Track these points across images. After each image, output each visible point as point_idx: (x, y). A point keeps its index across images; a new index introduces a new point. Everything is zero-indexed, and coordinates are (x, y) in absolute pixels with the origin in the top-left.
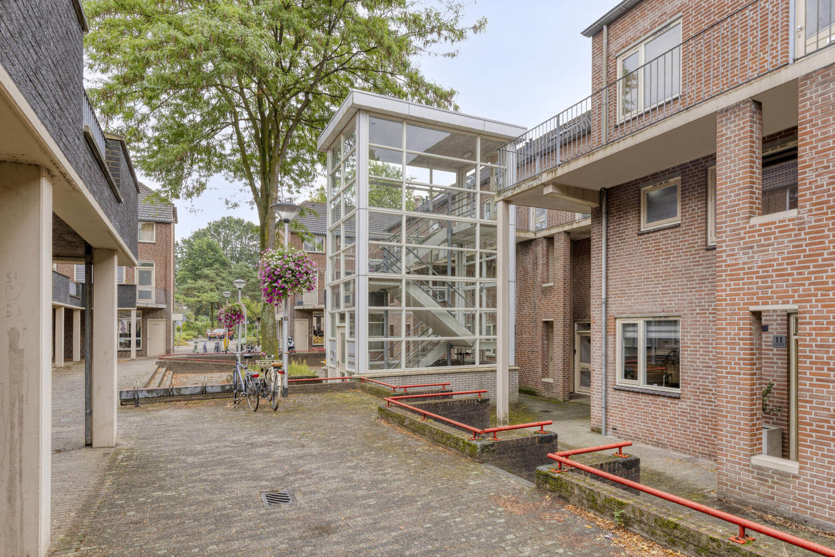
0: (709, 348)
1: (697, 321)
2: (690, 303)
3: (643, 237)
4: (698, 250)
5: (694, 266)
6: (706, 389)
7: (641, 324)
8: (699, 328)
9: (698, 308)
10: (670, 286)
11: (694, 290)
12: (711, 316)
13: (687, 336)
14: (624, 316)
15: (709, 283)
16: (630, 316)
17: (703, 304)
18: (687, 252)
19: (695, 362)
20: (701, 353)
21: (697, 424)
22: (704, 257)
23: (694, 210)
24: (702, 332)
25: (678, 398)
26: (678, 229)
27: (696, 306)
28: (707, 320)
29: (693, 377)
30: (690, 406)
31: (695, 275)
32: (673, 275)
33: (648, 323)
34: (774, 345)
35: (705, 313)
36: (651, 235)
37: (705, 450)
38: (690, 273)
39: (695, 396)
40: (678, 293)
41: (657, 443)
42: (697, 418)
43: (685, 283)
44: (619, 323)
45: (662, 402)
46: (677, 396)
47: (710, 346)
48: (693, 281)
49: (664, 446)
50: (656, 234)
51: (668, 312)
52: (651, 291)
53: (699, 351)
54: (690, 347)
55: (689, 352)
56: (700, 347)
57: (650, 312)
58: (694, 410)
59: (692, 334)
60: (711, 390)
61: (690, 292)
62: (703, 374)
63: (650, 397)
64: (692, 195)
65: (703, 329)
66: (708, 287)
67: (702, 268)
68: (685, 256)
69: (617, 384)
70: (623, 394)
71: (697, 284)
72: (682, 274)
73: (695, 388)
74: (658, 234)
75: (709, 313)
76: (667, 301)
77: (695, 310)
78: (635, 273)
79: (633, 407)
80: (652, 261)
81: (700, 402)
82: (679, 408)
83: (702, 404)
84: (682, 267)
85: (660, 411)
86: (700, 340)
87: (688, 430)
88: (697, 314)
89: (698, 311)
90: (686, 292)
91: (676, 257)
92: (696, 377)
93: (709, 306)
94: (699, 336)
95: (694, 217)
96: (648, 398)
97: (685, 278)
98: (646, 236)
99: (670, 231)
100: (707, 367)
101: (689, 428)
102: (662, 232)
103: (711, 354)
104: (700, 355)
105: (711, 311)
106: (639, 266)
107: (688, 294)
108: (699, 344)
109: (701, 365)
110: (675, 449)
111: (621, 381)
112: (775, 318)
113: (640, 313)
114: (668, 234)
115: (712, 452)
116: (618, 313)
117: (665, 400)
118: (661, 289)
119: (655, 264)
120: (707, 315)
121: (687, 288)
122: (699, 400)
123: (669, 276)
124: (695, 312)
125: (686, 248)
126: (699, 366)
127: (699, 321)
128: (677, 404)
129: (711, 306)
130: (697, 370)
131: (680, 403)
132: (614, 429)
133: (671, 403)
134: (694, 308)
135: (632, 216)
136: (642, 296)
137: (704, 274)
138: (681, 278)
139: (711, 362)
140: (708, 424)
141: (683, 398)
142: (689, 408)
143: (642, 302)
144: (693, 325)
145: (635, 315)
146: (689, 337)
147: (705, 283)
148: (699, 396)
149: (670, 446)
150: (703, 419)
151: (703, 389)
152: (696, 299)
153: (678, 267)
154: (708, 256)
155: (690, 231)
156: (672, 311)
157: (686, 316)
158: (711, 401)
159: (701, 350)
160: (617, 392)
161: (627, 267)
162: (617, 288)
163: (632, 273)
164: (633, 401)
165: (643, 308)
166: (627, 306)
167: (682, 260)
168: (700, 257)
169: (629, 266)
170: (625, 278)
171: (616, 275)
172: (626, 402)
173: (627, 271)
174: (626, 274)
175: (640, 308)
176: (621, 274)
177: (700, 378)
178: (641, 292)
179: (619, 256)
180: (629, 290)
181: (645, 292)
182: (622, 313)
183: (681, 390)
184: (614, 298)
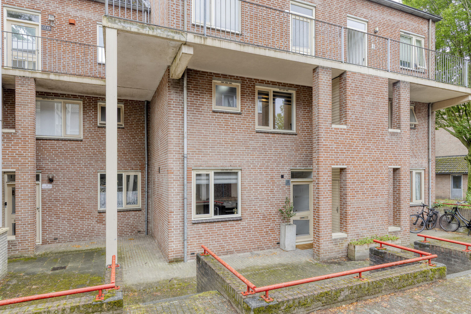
0: (257, 188)
1: (251, 173)
2: (247, 162)
3: (216, 114)
4: (252, 131)
5: (249, 140)
6: (256, 211)
7: (212, 174)
8: (253, 177)
9: (252, 165)
10: (235, 150)
11: (249, 154)
12: (259, 170)
13: (246, 181)
14: (201, 168)
15: (257, 151)
16: (205, 168)
17: (255, 163)
18: (246, 131)
19: (250, 197)
20: (254, 191)
21: (251, 232)
22: (255, 136)
23: (249, 107)
24: (254, 179)
25: (240, 220)
26: (240, 116)
27: (251, 164)
28: (257, 172)
29: (249, 205)
30: (248, 223)
31: (250, 146)
32: (237, 144)
33: (215, 173)
34: (286, 185)
35: (256, 168)
36: (222, 114)
37: (255, 246)
38: (247, 144)
39: (250, 216)
40: (240, 155)
41: (227, 252)
42: (252, 229)
43: (244, 149)
44: (194, 173)
45: (230, 224)
47: (258, 187)
48: (249, 149)
49: (231, 253)
50: (226, 115)
51: (234, 166)
52: (222, 152)
53: (253, 190)
54: (247, 188)
55: (247, 191)
56: (253, 188)
57: (221, 166)
58: (250, 225)
59: (249, 180)
60: (258, 211)
61: (247, 155)
62: (255, 203)
63: (222, 223)
64: (248, 98)
65: (255, 177)
66: (257, 153)
67: (254, 142)
68: (244, 133)
69: (193, 219)
70: (200, 225)
71: (251, 151)
72: (243, 144)
73: (250, 212)
74: (227, 115)
75: (258, 168)
76: (233, 159)
77: (250, 166)
78: (210, 138)
79: (209, 233)
80: (223, 132)
81: (253, 219)
82: (241, 226)
83: (254, 220)
84: (242, 140)
85: (229, 230)
86: (253, 183)
87: (246, 238)
88: (251, 168)
89: (252, 167)
90: (245, 155)
91: (239, 133)
92: (251, 205)
93: (257, 164)
94: (253, 181)
95: (249, 111)
96: (220, 224)
97: (244, 146)
98: (218, 114)
99: (235, 116)
100: (257, 199)
101: (247, 236)
102: (230, 115)
103: (259, 191)
104: (253, 192)
105: (258, 167)
106: (213, 134)
107: (246, 156)
108: (253, 186)
109: (254, 198)
110: (239, 251)
111: (196, 217)
112: (286, 171)
113: (214, 166)
114: (234, 117)
115: (259, 246)
116: (196, 166)
117: (232, 223)
118: (229, 151)
119: (224, 134)
120: (257, 169)
121: (246, 153)
122: (252, 218)
123: (235, 144)
124: (250, 167)
125: (245, 129)
126: (252, 199)
127: (253, 173)
129: (259, 164)
130: (251, 201)
131: (241, 223)
132: (191, 254)
133: (236, 224)
134: (250, 165)
135: (206, 97)
136: (215, 155)
137: (255, 146)
138: (242, 146)
139: (258, 195)
140: (257, 231)
141: (244, 219)
142: (247, 224)
143: (215, 159)
144: (249, 175)
145: (210, 168)
146: (247, 182)
147: (255, 151)
148: (252, 216)
149: (236, 251)
150: (255, 229)
151: (255, 212)
152: (251, 160)
153: (240, 139)
154: (257, 136)
155: (247, 119)
156: (236, 166)
157: (245, 170)
158: (259, 218)
159: (253, 189)
160: (195, 225)
161: (203, 133)
162: (194, 147)
163: (207, 138)
164: (208, 229)
165: (216, 163)
166: (203, 162)
167: (242, 135)
168: (253, 136)
169: (205, 132)
170: (202, 140)
171: (194, 137)
172: (203, 231)
173: (204, 135)
174: (202, 138)
175: (214, 163)
176: (198, 138)
177: (253, 205)
178: (215, 152)
179: (196, 123)
180: (205, 150)
181: (217, 152)
182: (199, 166)
183: (242, 215)
184: (192, 154)
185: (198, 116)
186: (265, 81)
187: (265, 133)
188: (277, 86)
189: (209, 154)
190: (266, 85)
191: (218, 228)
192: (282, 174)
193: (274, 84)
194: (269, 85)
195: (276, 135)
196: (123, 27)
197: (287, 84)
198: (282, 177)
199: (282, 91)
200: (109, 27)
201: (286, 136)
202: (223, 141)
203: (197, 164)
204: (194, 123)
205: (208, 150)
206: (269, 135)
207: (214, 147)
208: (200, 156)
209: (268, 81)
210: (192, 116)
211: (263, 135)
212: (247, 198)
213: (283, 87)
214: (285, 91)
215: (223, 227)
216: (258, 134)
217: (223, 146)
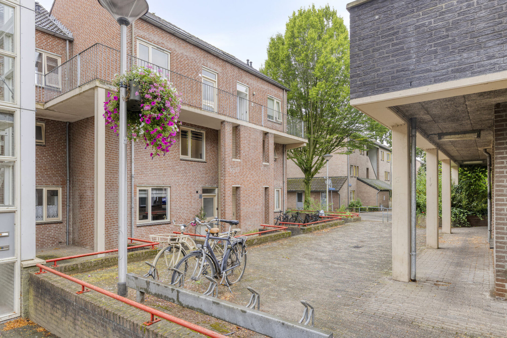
1: (177, 189)
2: (174, 181)
4: (177, 159)
5: (176, 165)
7: (150, 189)
8: (178, 192)
10: (166, 173)
11: (176, 176)
12: (182, 187)
14: (143, 185)
15: (181, 173)
16: (146, 185)
17: (179, 182)
18: (173, 159)
19: (176, 206)
25: (170, 223)
29: (175, 213)
31: (176, 169)
33: (153, 189)
34: (199, 198)
35: (180, 186)
38: (174, 168)
40: (170, 176)
43: (173, 172)
44: (138, 189)
46: (169, 223)
47: (182, 199)
48: (175, 172)
52: (158, 174)
54: (174, 200)
55: (174, 202)
57: (157, 184)
58: (176, 227)
59: (175, 194)
62: (179, 211)
63: (157, 226)
67: (179, 167)
69: (137, 223)
70: (142, 228)
71: (177, 173)
72: (171, 168)
73: (176, 217)
76: (165, 179)
77: (176, 184)
78: (149, 163)
79: (148, 234)
80: (158, 159)
84: (171, 165)
85: (162, 231)
86: (178, 197)
91: (169, 160)
93: (181, 183)
94: (178, 195)
96: (156, 227)
97: (172, 170)
100: (181, 208)
103: (182, 202)
104: (178, 203)
105: (182, 185)
106: (151, 160)
107: (174, 177)
109: (179, 207)
111: (139, 222)
112: (199, 188)
113: (152, 184)
116: (140, 184)
117: (164, 226)
118: (162, 173)
119: (159, 161)
121: (173, 175)
122: (178, 222)
123: (166, 168)
125: (173, 157)
128: (169, 226)
130: (177, 209)
131: (170, 225)
133: (167, 226)
136: (153, 175)
137: (180, 169)
139: (182, 205)
142: (174, 227)
143: (153, 179)
145: (150, 185)
146: (174, 196)
151: (179, 217)
152: (177, 180)
154: (181, 163)
155: (174, 150)
156: (167, 184)
157: (173, 187)
158: (182, 221)
159: (178, 201)
160: (139, 228)
161: (145, 159)
162: (138, 169)
163: (147, 163)
164: (148, 230)
165: (153, 181)
166: (145, 180)
167: (171, 162)
168: (178, 162)
169: (146, 159)
170: (143, 164)
171: (138, 162)
172: (144, 232)
173: (145, 161)
174: (144, 163)
175: (152, 182)
176: (141, 162)
177: (178, 213)
178: (153, 174)
179: (140, 152)
180: (146, 171)
181: (155, 174)
182: (142, 184)
183: (170, 220)
184: (137, 175)
185: (141, 146)
186: (186, 123)
187: (186, 160)
188: (194, 127)
189: (149, 175)
190: (187, 126)
191: (154, 230)
192: (197, 190)
193: (192, 126)
194: (188, 126)
195: (193, 162)
196: (110, 87)
197: (200, 126)
198: (197, 192)
199: (197, 131)
200: (100, 87)
201: (200, 163)
202: (158, 165)
203: (140, 182)
204: (138, 152)
205: (148, 172)
206: (189, 162)
207: (152, 170)
208: (143, 176)
209: (188, 124)
210: (137, 146)
211: (185, 162)
212: (174, 207)
213: (198, 128)
214: (199, 131)
215: (158, 229)
216: (181, 161)
217: (158, 169)
